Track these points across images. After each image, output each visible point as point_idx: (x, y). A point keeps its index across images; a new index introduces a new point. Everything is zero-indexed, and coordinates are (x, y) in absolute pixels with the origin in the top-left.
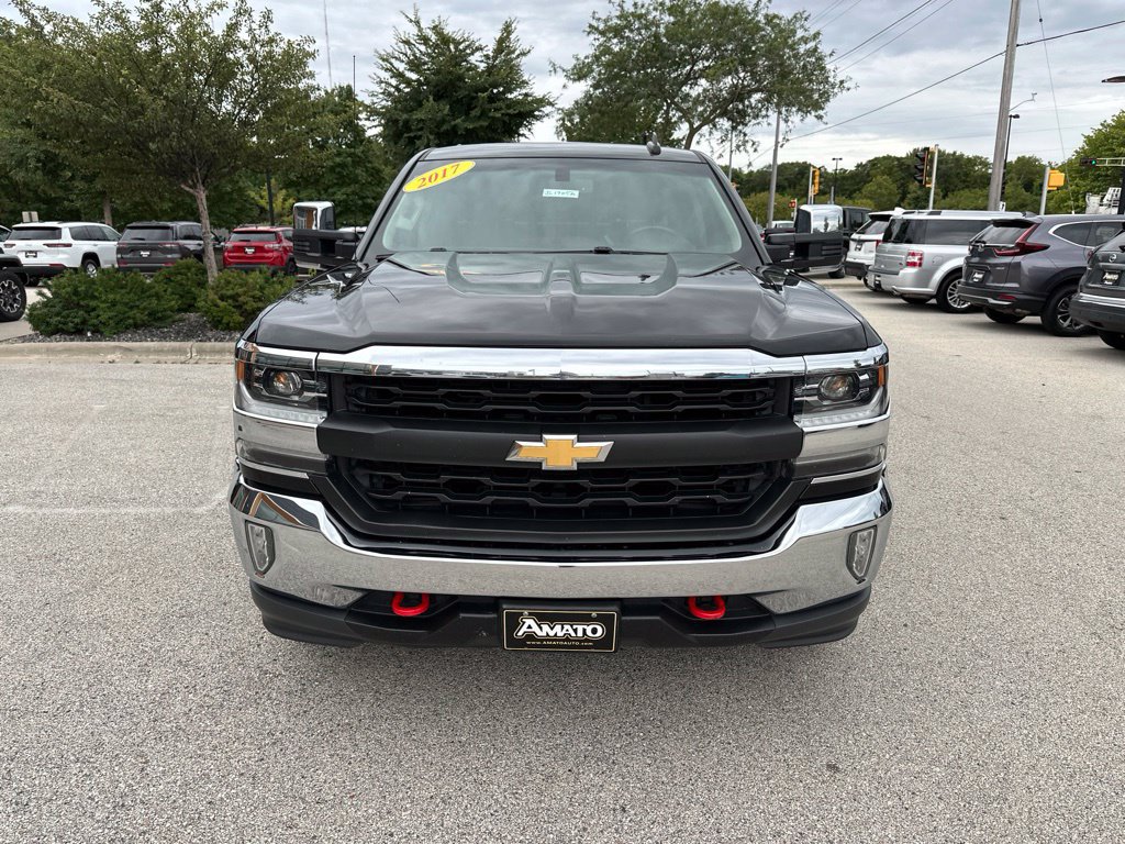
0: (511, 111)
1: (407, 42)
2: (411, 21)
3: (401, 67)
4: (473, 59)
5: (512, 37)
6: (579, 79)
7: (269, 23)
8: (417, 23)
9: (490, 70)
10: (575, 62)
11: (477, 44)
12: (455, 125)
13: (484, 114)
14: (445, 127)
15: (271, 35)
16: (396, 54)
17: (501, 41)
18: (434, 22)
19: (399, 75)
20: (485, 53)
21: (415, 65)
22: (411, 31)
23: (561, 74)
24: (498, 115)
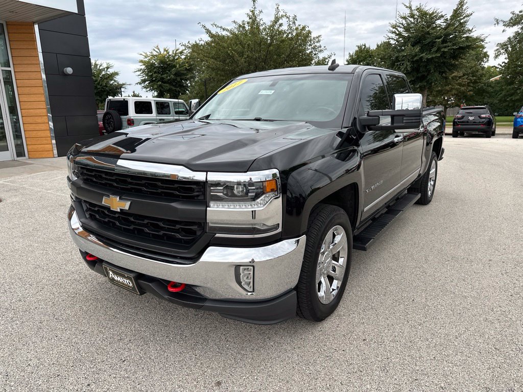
0: (455, 47)
1: (404, 18)
2: (407, 7)
3: (401, 30)
4: (438, 22)
5: (464, 7)
6: (514, 25)
7: (296, 21)
8: (410, 8)
9: (448, 26)
10: (511, 15)
11: (440, 14)
12: (422, 57)
13: (438, 50)
14: (415, 59)
15: (296, 26)
16: (398, 24)
17: (455, 11)
18: (417, 6)
19: (400, 34)
20: (446, 18)
21: (407, 29)
22: (407, 12)
23: (501, 24)
24: (446, 50)
